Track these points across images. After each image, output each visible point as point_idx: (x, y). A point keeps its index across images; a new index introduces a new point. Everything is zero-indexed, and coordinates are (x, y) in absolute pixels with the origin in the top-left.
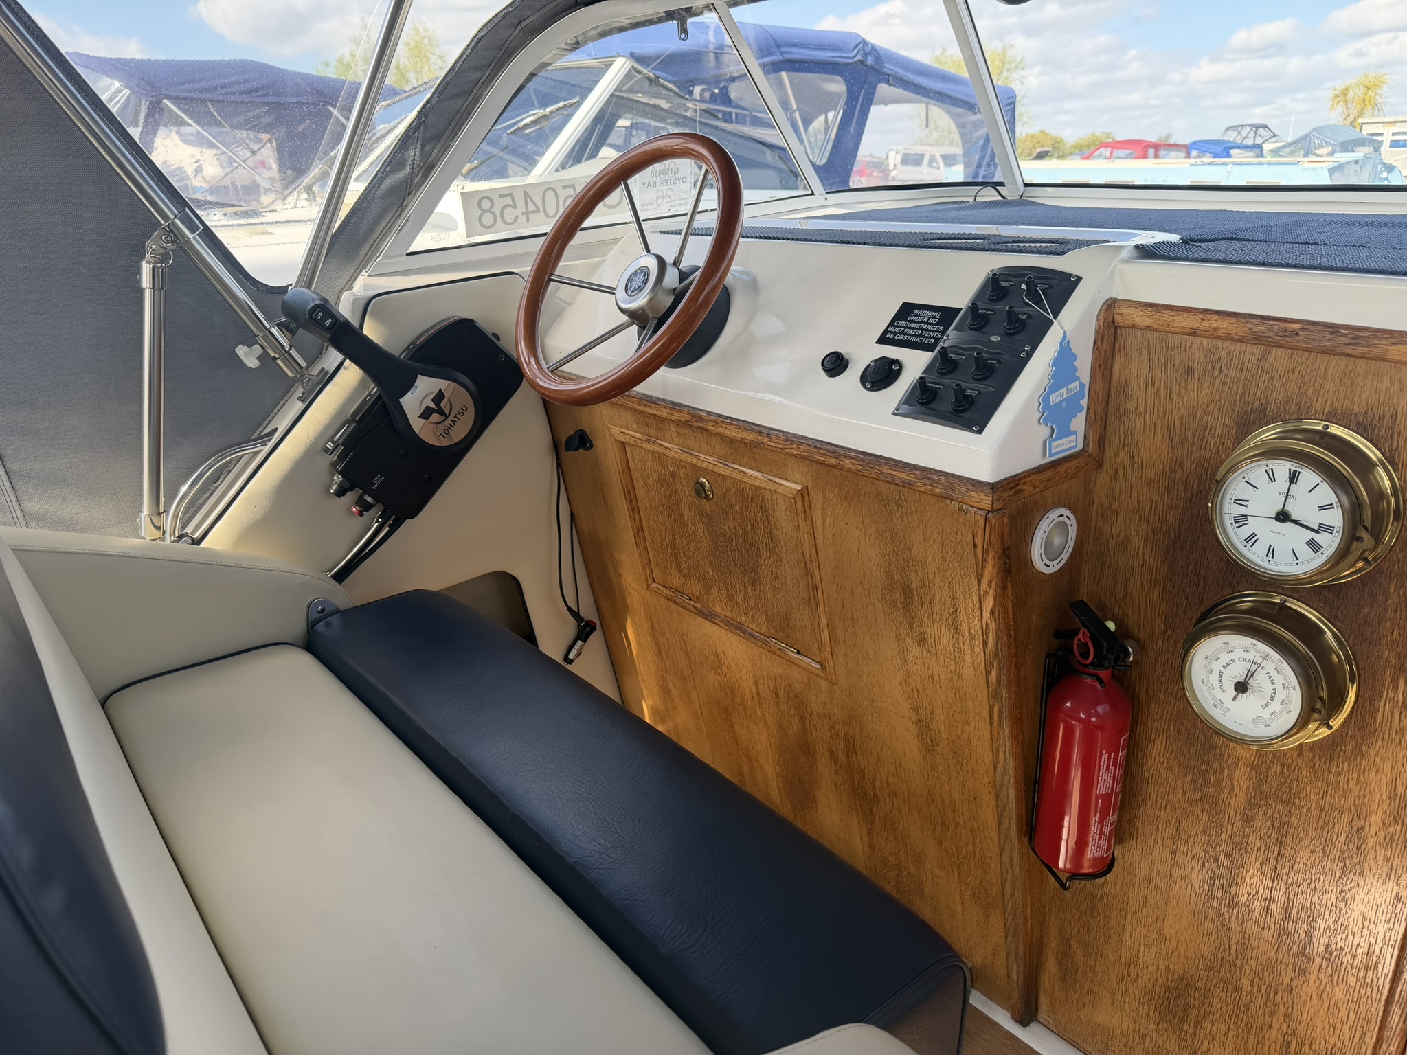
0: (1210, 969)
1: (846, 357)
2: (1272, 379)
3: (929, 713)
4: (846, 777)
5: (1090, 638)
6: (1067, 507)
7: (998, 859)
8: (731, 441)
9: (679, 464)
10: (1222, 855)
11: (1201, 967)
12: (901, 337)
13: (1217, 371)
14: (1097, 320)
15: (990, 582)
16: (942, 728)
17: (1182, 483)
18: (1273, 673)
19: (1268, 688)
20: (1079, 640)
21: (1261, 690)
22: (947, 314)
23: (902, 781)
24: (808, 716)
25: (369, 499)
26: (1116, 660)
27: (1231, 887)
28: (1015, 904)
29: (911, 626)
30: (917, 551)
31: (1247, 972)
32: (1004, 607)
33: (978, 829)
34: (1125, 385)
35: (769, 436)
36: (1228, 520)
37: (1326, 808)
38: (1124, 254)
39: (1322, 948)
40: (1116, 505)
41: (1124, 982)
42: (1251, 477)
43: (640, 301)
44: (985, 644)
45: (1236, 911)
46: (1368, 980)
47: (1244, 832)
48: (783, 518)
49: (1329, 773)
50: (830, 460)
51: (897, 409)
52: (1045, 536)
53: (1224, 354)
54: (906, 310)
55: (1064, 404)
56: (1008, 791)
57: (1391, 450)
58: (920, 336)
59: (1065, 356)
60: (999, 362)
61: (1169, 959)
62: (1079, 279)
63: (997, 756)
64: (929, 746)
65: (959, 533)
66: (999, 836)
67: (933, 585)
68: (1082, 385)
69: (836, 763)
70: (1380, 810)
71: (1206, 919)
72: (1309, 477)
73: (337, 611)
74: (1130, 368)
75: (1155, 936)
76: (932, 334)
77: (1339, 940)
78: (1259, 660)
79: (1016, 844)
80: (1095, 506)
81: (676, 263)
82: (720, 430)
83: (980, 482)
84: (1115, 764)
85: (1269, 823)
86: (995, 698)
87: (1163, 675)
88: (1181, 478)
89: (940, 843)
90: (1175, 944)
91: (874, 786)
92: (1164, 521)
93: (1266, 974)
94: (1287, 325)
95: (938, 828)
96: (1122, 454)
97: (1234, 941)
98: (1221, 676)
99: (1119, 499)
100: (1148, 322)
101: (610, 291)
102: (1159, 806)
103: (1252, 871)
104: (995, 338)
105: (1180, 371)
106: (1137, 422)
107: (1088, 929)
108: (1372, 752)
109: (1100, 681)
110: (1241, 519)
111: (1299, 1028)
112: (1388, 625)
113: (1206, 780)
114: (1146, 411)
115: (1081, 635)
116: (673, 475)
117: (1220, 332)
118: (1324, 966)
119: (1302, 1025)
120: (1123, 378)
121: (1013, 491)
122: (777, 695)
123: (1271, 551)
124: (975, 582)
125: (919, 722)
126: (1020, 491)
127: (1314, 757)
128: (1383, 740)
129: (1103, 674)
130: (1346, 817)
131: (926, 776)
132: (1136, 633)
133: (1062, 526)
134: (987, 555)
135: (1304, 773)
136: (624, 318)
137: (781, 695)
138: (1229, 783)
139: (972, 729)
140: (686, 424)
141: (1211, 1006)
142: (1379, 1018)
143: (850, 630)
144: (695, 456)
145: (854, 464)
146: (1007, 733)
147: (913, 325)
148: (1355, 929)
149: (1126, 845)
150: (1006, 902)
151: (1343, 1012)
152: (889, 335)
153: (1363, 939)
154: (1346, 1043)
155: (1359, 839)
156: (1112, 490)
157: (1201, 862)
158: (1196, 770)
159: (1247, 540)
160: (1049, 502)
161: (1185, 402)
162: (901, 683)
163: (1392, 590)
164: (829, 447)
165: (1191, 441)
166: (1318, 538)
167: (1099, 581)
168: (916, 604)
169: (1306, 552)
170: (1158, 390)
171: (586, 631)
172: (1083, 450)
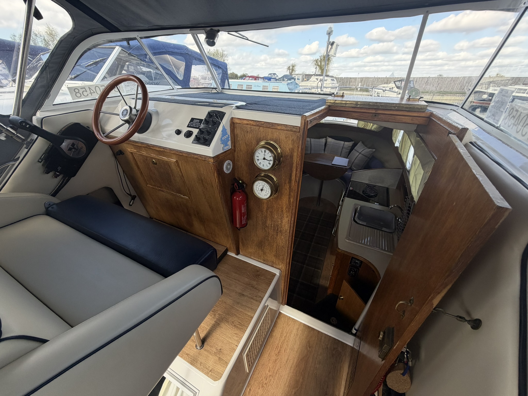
1: (180, 130)
2: (261, 133)
3: (211, 203)
4: (198, 218)
5: (237, 185)
6: (230, 160)
7: (228, 228)
8: (158, 151)
9: (147, 157)
11: (263, 238)
12: (192, 126)
13: (252, 132)
14: (230, 122)
15: (216, 176)
16: (214, 206)
17: (249, 154)
18: (266, 187)
21: (265, 190)
22: (201, 120)
23: (209, 217)
24: (188, 208)
25: (58, 173)
26: (242, 188)
27: (266, 224)
28: (232, 236)
30: (202, 172)
31: (270, 237)
32: (220, 181)
33: (223, 223)
34: (237, 135)
35: (166, 149)
36: (256, 160)
37: (277, 208)
38: (234, 108)
40: (239, 159)
41: (252, 243)
42: (259, 152)
43: (127, 118)
44: (218, 188)
45: (267, 228)
46: (286, 234)
48: (174, 167)
49: (277, 202)
50: (181, 154)
51: (192, 142)
52: (226, 166)
53: (253, 128)
54: (192, 120)
55: (225, 139)
56: (227, 215)
57: (280, 145)
58: (196, 125)
59: (224, 130)
60: (212, 131)
61: (258, 238)
62: (225, 113)
63: (224, 209)
64: (212, 210)
65: (209, 167)
66: (227, 223)
67: (206, 178)
68: (229, 135)
69: (196, 216)
70: (285, 207)
71: (263, 230)
72: (267, 151)
73: (54, 204)
74: (238, 131)
75: (256, 235)
76: (198, 125)
78: (264, 185)
79: (230, 225)
80: (236, 159)
81: (135, 108)
82: (154, 148)
83: (211, 157)
84: (245, 207)
85: (270, 212)
86: (221, 198)
87: (251, 189)
88: (248, 152)
89: (218, 227)
90: (259, 235)
91: (204, 219)
92: (247, 161)
93: (272, 237)
94: (262, 123)
95: (217, 224)
96: (238, 149)
97: (267, 232)
98: (258, 188)
100: (239, 122)
101: (118, 115)
102: (253, 212)
103: (268, 220)
104: (210, 126)
105: (246, 132)
106: (240, 142)
107: (246, 236)
108: (283, 197)
109: (240, 192)
110: (258, 160)
112: (282, 176)
113: (260, 207)
114: (241, 140)
115: (235, 184)
116: (146, 159)
117: (251, 124)
118: (280, 233)
119: (278, 243)
120: (236, 133)
121: (217, 158)
122: (181, 205)
123: (263, 165)
124: (213, 177)
125: (209, 205)
126: (219, 158)
127: (275, 200)
128: (284, 195)
130: (280, 209)
131: (213, 215)
132: (245, 183)
133: (229, 164)
134: (215, 171)
135: (274, 203)
136: (124, 122)
138: (263, 207)
139: (219, 205)
140: (146, 147)
141: (265, 244)
142: (288, 239)
143: (192, 189)
144: (150, 155)
145: (185, 155)
146: (225, 205)
147: (194, 123)
148: (284, 226)
149: (249, 220)
151: (283, 240)
152: (189, 125)
153: (285, 228)
154: (284, 244)
155: (282, 212)
156: (238, 156)
158: (258, 205)
159: (260, 163)
160: (226, 159)
161: (247, 138)
162: (204, 199)
164: (180, 151)
165: (249, 146)
166: (270, 162)
167: (238, 174)
168: (204, 182)
169: (268, 165)
170: (243, 136)
171: (133, 198)
172: (231, 148)
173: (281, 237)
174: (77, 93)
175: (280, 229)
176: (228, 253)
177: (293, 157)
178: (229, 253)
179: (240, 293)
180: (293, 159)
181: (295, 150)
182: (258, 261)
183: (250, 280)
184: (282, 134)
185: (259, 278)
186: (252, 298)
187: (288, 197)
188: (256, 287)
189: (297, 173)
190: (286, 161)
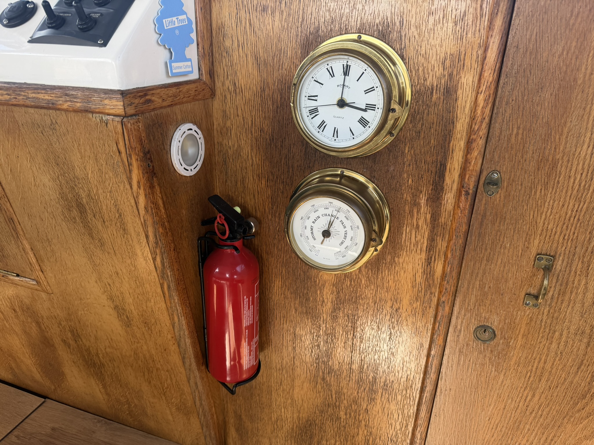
0: (322, 412)
3: (121, 298)
4: (79, 356)
5: (225, 219)
6: (195, 123)
7: (188, 384)
10: (322, 343)
11: (317, 412)
15: (139, 182)
16: (132, 308)
17: (270, 100)
18: (344, 220)
19: (342, 231)
20: (218, 223)
21: (338, 233)
23: (116, 350)
24: (41, 320)
26: (244, 232)
27: (329, 361)
28: (203, 409)
29: (91, 235)
30: (78, 170)
31: (343, 408)
32: (155, 203)
33: (172, 369)
34: (222, 27)
36: (305, 112)
37: (378, 301)
39: (382, 384)
40: (229, 124)
41: (275, 431)
42: (316, 76)
44: (147, 237)
45: (333, 374)
46: (408, 395)
47: (333, 326)
49: (377, 279)
52: (180, 144)
55: (177, 32)
56: (185, 341)
57: (401, 49)
61: (299, 412)
63: (173, 319)
64: (127, 323)
65: (106, 145)
66: (185, 370)
67: (99, 197)
69: (69, 348)
70: (408, 294)
71: (317, 384)
72: (357, 68)
75: (289, 401)
77: (391, 377)
78: (335, 213)
79: (197, 374)
80: (215, 127)
83: (111, 91)
84: (253, 304)
85: (346, 318)
86: (163, 277)
87: (274, 238)
88: (269, 95)
89: (150, 382)
90: (301, 402)
91: (99, 357)
92: (262, 130)
93: (353, 406)
95: (146, 373)
96: (227, 83)
97: (334, 392)
98: (312, 229)
99: (230, 118)
102: (282, 321)
103: (339, 348)
105: (258, 10)
106: (234, 55)
107: (251, 407)
108: (401, 260)
109: (236, 249)
110: (314, 111)
111: (373, 430)
112: (405, 176)
113: (307, 300)
114: (239, 46)
115: (218, 219)
118: (384, 394)
119: (375, 429)
120: (220, 22)
121: (143, 100)
122: (14, 310)
123: (336, 132)
124: (128, 187)
125: (116, 308)
126: (150, 102)
127: (368, 271)
128: (406, 252)
129: (238, 243)
130: (389, 304)
131: (130, 343)
132: (254, 213)
133: (192, 139)
134: (131, 159)
135: (363, 282)
137: (17, 309)
138: (321, 298)
139: (152, 304)
141: (325, 432)
142: (415, 414)
143: (48, 249)
146: (176, 301)
148: (399, 369)
149: (266, 351)
150: (198, 409)
151: (396, 416)
153: (404, 373)
154: (399, 432)
155: (398, 315)
156: (224, 112)
157: (310, 350)
158: (301, 295)
159: (319, 127)
160: (179, 117)
161: (264, 34)
162: (96, 282)
163: (406, 151)
165: (272, 64)
166: (366, 115)
167: (226, 181)
168: (90, 216)
169: (358, 128)
170: (245, 27)
172: (199, 80)
173: (387, 406)
175: (383, 380)
177: (456, 92)
180: (456, 100)
181: (468, 62)
187: (423, 256)
189: (474, 157)
190: (426, 111)
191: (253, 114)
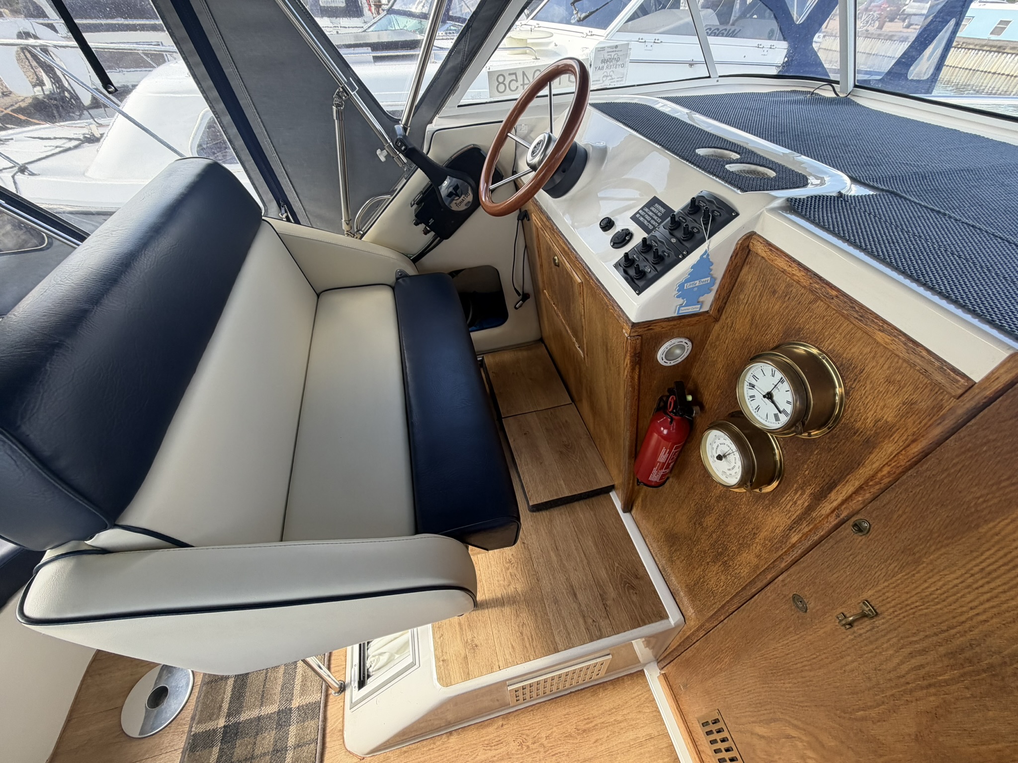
0: (685, 538)
1: (613, 221)
2: (812, 316)
4: (590, 400)
5: (677, 399)
6: (687, 338)
8: (561, 246)
9: (550, 246)
10: (704, 506)
11: (683, 535)
12: (641, 219)
13: (787, 298)
14: (737, 244)
15: (627, 365)
18: (737, 459)
21: (730, 462)
22: (667, 213)
23: (602, 413)
24: (581, 372)
26: (683, 415)
31: (697, 548)
33: (620, 445)
34: (743, 284)
35: (571, 252)
36: (746, 383)
38: (778, 204)
39: (724, 560)
40: (717, 343)
41: (658, 521)
42: (763, 368)
43: (536, 160)
45: (701, 527)
46: (735, 581)
47: (714, 504)
48: (576, 290)
49: (753, 506)
50: (587, 277)
51: (616, 263)
52: (668, 348)
53: (794, 290)
54: (654, 202)
55: (696, 289)
56: (626, 442)
58: (650, 222)
59: (705, 263)
60: (668, 256)
61: (675, 525)
64: (610, 409)
67: (614, 352)
69: (587, 392)
70: (767, 532)
71: (690, 522)
72: (786, 386)
73: (409, 276)
74: (748, 275)
76: (654, 223)
77: (731, 562)
78: (734, 450)
79: (627, 460)
80: (710, 339)
82: (558, 239)
83: (631, 320)
84: (669, 453)
85: (724, 507)
86: (625, 408)
88: (748, 346)
89: (610, 441)
90: (678, 522)
92: (734, 362)
93: (702, 553)
94: (831, 290)
95: (610, 436)
96: (729, 319)
97: (696, 535)
98: (718, 447)
99: (720, 341)
100: (765, 253)
103: (711, 518)
104: (673, 240)
105: (770, 289)
106: (741, 306)
107: (654, 497)
108: (774, 511)
109: (672, 420)
110: (751, 386)
112: (806, 466)
114: (747, 302)
115: (671, 398)
116: (549, 251)
118: (722, 566)
119: (707, 577)
120: (743, 280)
123: (758, 408)
125: (608, 398)
126: (652, 329)
128: (780, 509)
129: (675, 417)
131: (608, 417)
132: (702, 404)
133: (681, 346)
134: (627, 353)
139: (620, 413)
140: (550, 229)
141: (682, 549)
142: (734, 595)
143: (592, 350)
144: (553, 245)
145: (593, 284)
146: (628, 423)
147: (651, 213)
148: (738, 563)
149: (674, 479)
151: (722, 584)
152: (638, 216)
153: (739, 569)
154: (720, 593)
155: (753, 537)
156: (719, 335)
157: (696, 503)
159: (751, 397)
160: (672, 335)
161: (765, 308)
162: (604, 381)
163: (815, 453)
165: (760, 329)
166: (780, 416)
168: (609, 354)
169: (772, 418)
170: (756, 295)
171: (525, 297)
172: (707, 312)
173: (720, 574)
174: (500, 83)
175: (726, 559)
176: (611, 494)
177: (874, 448)
178: (613, 495)
179: (572, 586)
180: (871, 453)
181: (896, 436)
182: (654, 559)
183: (608, 580)
184: (882, 361)
185: (627, 593)
186: (584, 617)
187: (789, 522)
188: (608, 603)
189: (857, 499)
190: (843, 441)
191: (734, 349)
